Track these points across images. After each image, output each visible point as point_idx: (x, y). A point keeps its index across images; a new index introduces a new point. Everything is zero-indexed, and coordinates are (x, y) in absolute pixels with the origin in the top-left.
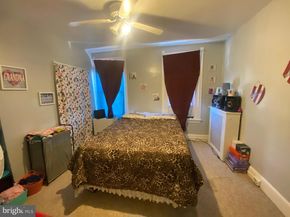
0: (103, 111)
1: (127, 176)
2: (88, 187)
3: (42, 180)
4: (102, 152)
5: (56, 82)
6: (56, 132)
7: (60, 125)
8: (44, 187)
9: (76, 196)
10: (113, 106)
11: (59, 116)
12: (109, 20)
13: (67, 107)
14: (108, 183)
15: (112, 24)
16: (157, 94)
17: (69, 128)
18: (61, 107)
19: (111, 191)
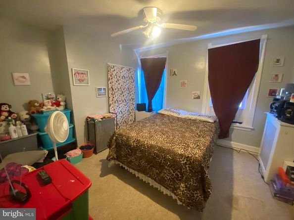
0: (145, 104)
1: (143, 162)
2: (117, 163)
3: (93, 149)
4: (128, 138)
5: (108, 80)
6: (104, 118)
7: (110, 113)
8: (94, 155)
9: (109, 166)
10: (153, 101)
11: (109, 105)
12: (142, 27)
13: (115, 99)
14: (129, 164)
15: (144, 29)
16: (198, 93)
17: (114, 116)
18: (111, 99)
19: (131, 171)
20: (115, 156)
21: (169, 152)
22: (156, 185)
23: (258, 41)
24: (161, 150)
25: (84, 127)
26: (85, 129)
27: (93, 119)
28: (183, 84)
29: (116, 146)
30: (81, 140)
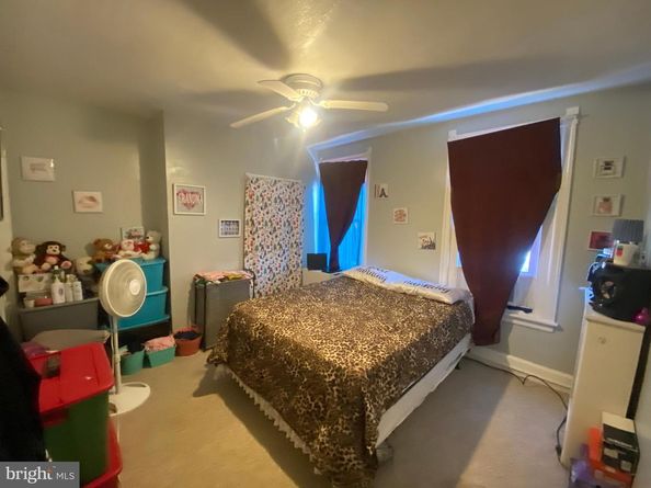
2: (228, 371)
3: (198, 340)
5: (246, 204)
6: (227, 278)
7: (244, 269)
8: (200, 352)
9: (216, 378)
10: (341, 248)
11: (245, 254)
12: (284, 108)
13: (257, 243)
15: (289, 113)
16: (431, 236)
17: (248, 276)
18: (248, 242)
19: (248, 390)
20: (225, 356)
21: (311, 355)
22: (284, 427)
23: (556, 123)
24: (298, 350)
25: (188, 295)
26: (190, 298)
27: (203, 280)
28: (401, 216)
29: (229, 335)
30: (181, 319)
